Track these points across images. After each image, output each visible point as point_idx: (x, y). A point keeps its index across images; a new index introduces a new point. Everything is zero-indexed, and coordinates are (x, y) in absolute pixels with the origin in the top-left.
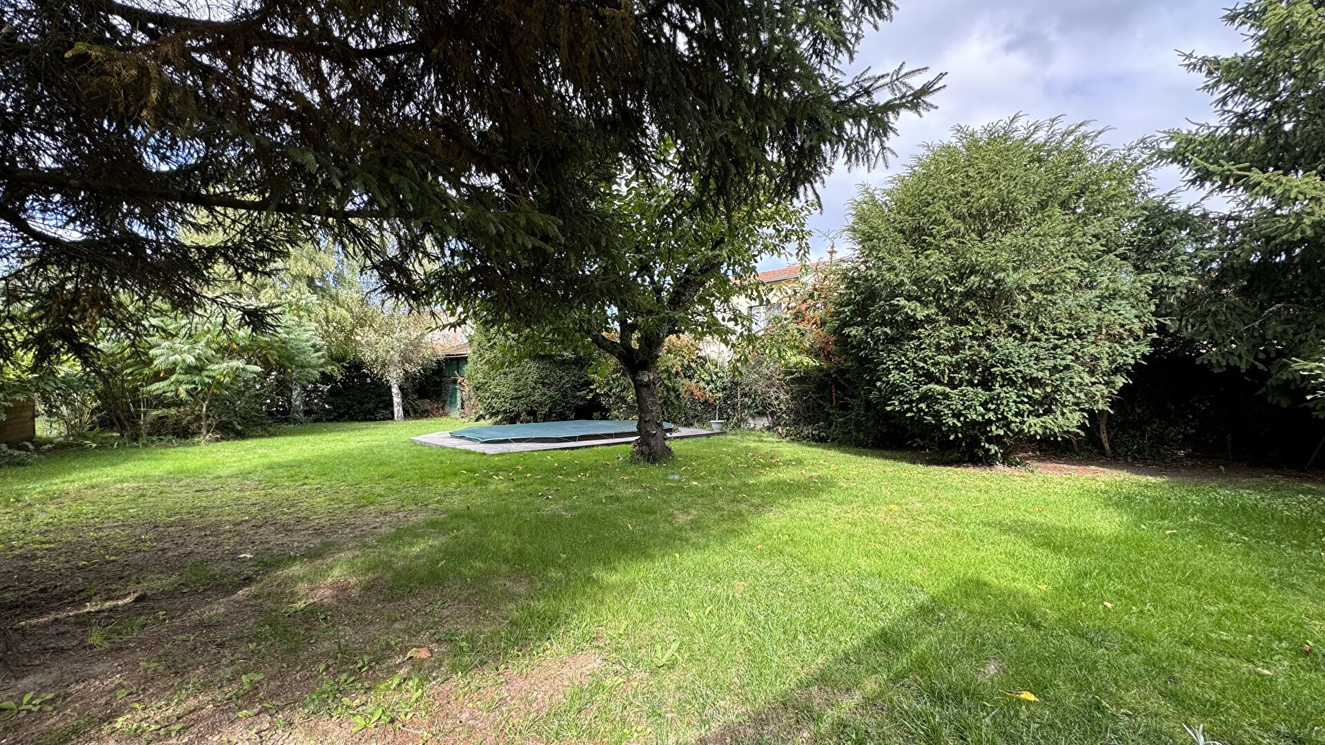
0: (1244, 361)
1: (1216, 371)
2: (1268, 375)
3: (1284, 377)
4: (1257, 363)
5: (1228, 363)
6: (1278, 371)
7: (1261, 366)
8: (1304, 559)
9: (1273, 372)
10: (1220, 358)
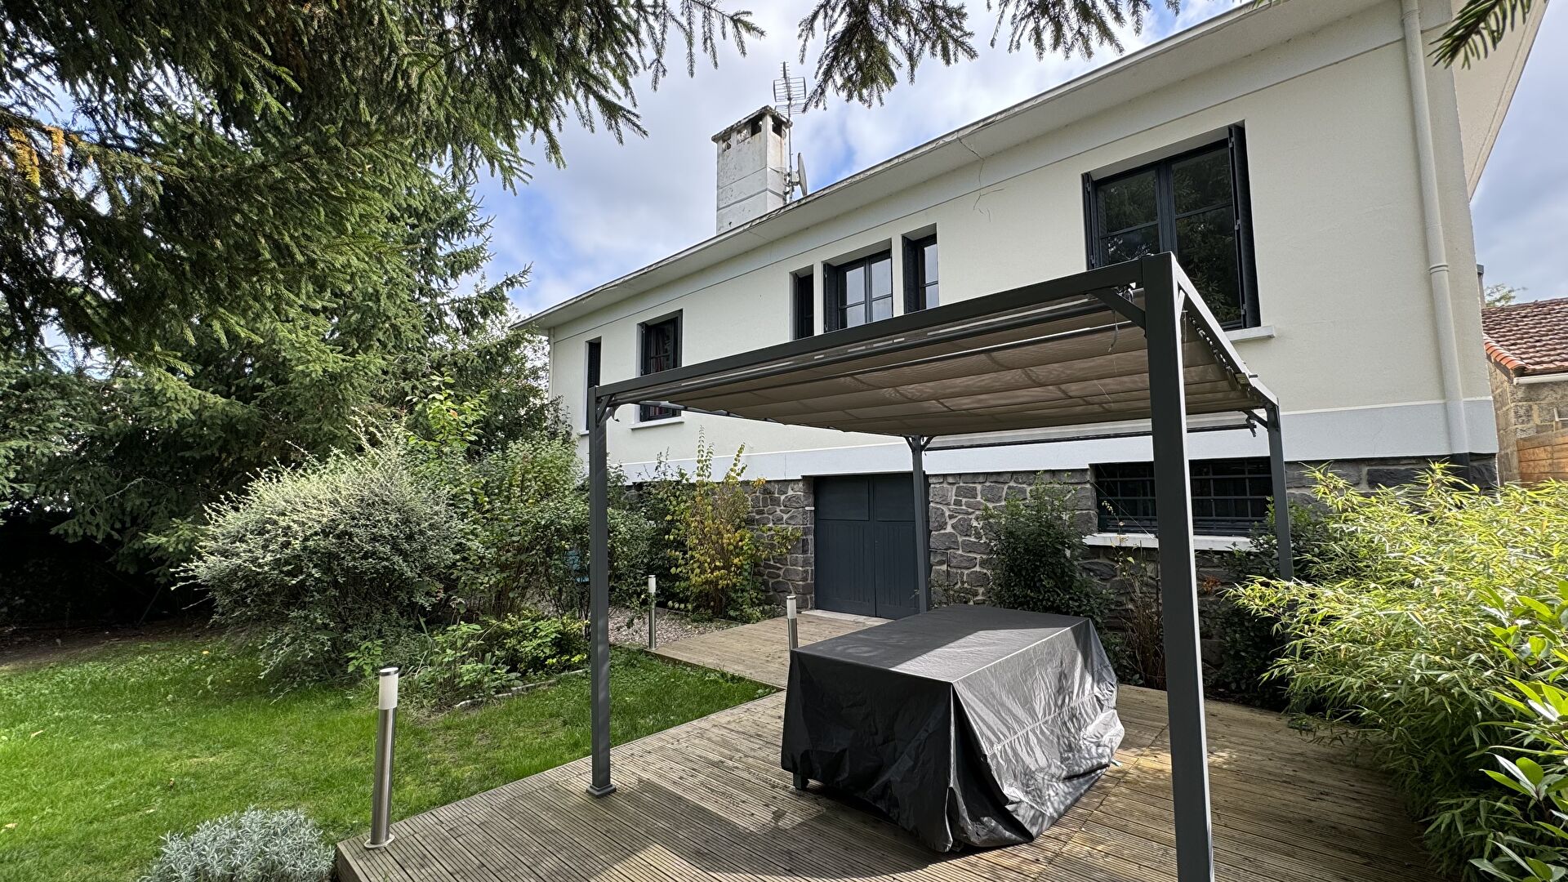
0: (101, 531)
1: (71, 541)
2: (120, 544)
3: (136, 547)
4: (113, 533)
5: (85, 533)
6: (130, 541)
7: (116, 536)
8: (157, 719)
9: (126, 540)
10: (77, 528)
